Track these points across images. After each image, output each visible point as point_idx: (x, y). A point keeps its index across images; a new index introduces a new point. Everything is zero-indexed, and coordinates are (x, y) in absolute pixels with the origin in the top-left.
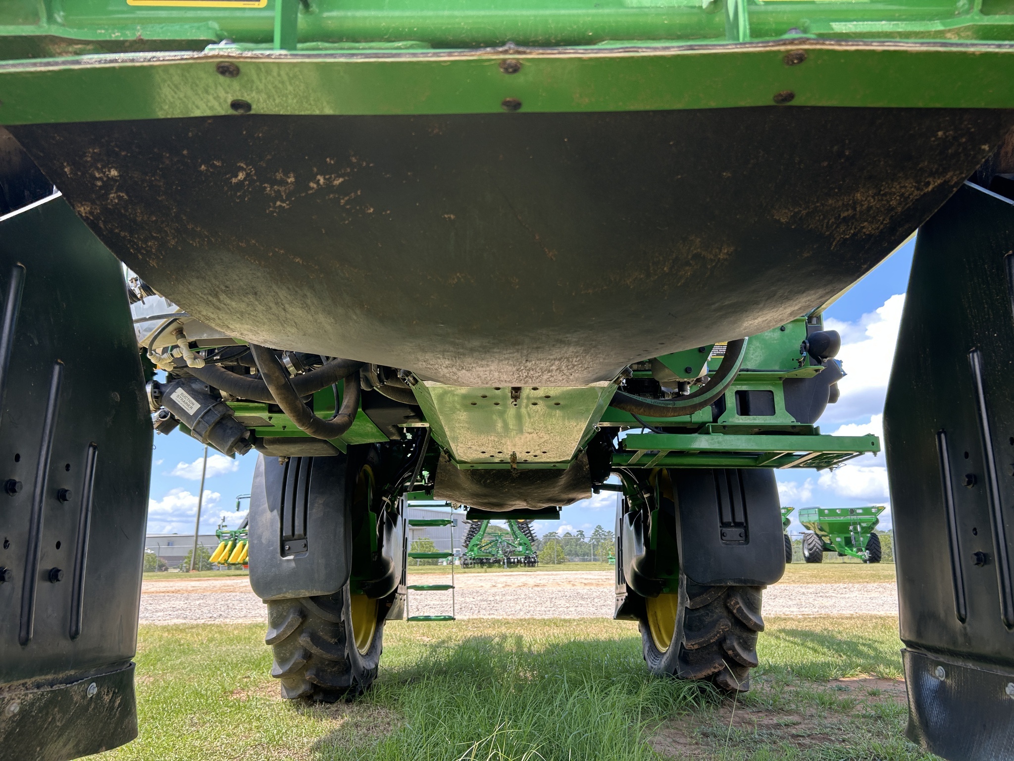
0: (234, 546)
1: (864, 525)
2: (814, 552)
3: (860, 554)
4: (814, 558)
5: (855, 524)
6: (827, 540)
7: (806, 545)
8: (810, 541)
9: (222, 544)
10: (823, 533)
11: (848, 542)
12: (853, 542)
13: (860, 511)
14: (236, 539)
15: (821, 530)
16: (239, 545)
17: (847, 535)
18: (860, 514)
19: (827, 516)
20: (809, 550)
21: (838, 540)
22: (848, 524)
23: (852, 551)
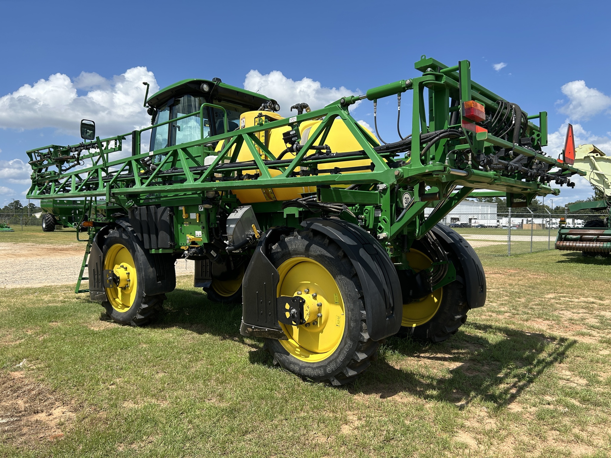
1: (81, 210)
5: (75, 209)
6: (57, 218)
7: (44, 221)
11: (70, 220)
12: (73, 219)
17: (71, 216)
18: (79, 204)
19: (58, 204)
20: (46, 223)
21: (64, 218)
22: (71, 209)
23: (72, 224)
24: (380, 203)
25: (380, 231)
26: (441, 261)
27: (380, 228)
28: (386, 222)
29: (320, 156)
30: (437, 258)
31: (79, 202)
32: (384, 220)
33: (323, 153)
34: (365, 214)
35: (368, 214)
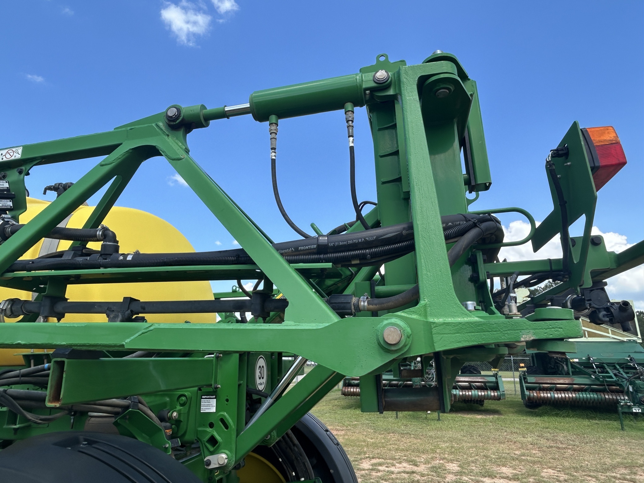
24: (216, 382)
25: (212, 449)
26: (303, 479)
27: (213, 441)
28: (227, 427)
29: (80, 259)
30: (294, 474)
32: (222, 421)
33: (91, 252)
34: (179, 408)
35: (187, 406)
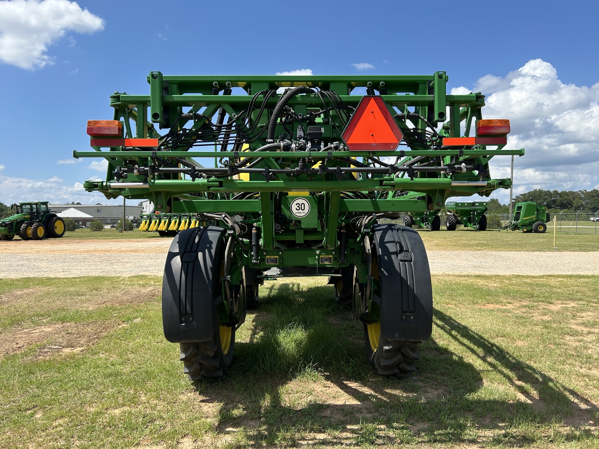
0: (150, 223)
1: (479, 211)
2: (451, 225)
3: (474, 226)
4: (452, 228)
5: (474, 211)
6: (459, 219)
7: (448, 221)
8: (450, 219)
9: (144, 222)
10: (458, 215)
11: (470, 221)
12: (472, 220)
13: (477, 204)
14: (151, 219)
15: (456, 213)
16: (153, 222)
17: (470, 217)
18: (477, 206)
19: (460, 206)
20: (449, 223)
21: (465, 219)
22: (471, 211)
23: (471, 224)
31: (478, 204)
